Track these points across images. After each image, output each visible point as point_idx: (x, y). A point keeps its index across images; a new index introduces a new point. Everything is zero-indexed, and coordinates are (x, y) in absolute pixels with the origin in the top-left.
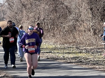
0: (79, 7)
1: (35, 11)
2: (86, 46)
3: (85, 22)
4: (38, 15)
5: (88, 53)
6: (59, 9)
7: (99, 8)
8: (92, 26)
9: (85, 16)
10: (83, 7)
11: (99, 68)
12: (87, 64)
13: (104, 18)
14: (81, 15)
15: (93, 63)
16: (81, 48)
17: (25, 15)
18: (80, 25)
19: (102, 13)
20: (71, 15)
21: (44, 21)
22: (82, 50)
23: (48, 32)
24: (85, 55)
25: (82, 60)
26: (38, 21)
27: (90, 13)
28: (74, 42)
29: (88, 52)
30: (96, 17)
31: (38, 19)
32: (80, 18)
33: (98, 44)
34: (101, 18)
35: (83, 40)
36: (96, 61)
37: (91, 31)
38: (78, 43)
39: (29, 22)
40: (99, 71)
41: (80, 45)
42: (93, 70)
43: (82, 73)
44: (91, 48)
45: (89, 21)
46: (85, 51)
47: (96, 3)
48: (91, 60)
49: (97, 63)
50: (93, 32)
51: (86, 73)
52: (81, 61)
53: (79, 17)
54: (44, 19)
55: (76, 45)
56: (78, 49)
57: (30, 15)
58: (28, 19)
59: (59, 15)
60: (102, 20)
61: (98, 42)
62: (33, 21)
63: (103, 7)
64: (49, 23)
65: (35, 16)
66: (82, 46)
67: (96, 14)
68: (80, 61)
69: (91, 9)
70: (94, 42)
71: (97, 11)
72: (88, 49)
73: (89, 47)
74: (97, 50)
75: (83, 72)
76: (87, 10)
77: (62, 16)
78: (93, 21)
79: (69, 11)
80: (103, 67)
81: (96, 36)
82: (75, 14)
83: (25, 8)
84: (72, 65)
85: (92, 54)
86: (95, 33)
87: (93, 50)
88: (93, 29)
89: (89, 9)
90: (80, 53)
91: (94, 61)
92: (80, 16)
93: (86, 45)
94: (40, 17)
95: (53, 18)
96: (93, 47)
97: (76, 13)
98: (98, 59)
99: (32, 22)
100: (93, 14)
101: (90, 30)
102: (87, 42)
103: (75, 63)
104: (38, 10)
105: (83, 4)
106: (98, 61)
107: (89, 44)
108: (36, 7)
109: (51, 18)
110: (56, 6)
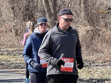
2: (8, 47)
3: (6, 22)
7: (21, 7)
8: (13, 26)
9: (6, 16)
10: (4, 6)
11: (22, 71)
12: (9, 66)
16: (2, 50)
18: (2, 25)
19: (24, 12)
22: (4, 52)
24: (7, 57)
25: (4, 62)
27: (12, 12)
29: (10, 54)
30: (18, 17)
33: (20, 45)
34: (23, 18)
35: (4, 42)
36: (18, 64)
37: (13, 31)
40: (21, 74)
42: (16, 73)
43: (3, 77)
44: (13, 50)
45: (11, 21)
46: (7, 53)
47: (18, 2)
48: (13, 63)
49: (19, 66)
50: (15, 33)
51: (8, 76)
52: (2, 64)
60: (24, 20)
63: (25, 6)
66: (3, 47)
67: (18, 13)
69: (13, 8)
70: (15, 43)
71: (19, 10)
73: (10, 49)
74: (19, 52)
75: (4, 75)
78: (15, 21)
81: (18, 37)
85: (14, 56)
86: (17, 34)
87: (15, 51)
88: (14, 29)
89: (11, 8)
91: (16, 63)
92: (1, 16)
96: (15, 49)
98: (20, 61)
100: (15, 14)
101: (11, 31)
102: (8, 43)
105: (4, 3)
106: (20, 63)
107: (10, 46)
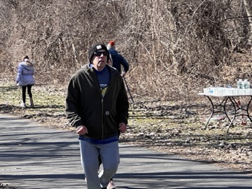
0: (144, 6)
1: (39, 16)
4: (48, 26)
5: (165, 117)
6: (98, 10)
13: (204, 31)
14: (149, 25)
15: (176, 142)
17: (16, 25)
20: (125, 26)
21: (61, 40)
23: (71, 65)
26: (46, 39)
28: (134, 89)
31: (48, 34)
32: (147, 33)
38: (142, 92)
39: (25, 42)
41: (147, 97)
53: (146, 31)
54: (61, 34)
55: (137, 97)
56: (141, 108)
57: (29, 26)
58: (22, 36)
59: (98, 26)
61: (191, 90)
62: (36, 40)
64: (73, 45)
65: (39, 27)
68: (147, 137)
72: (165, 106)
76: (163, 13)
77: (104, 27)
79: (121, 15)
80: (201, 149)
82: (136, 24)
83: (16, 8)
84: (128, 145)
90: (148, 117)
93: (162, 96)
94: (52, 30)
95: (82, 33)
97: (137, 20)
99: (34, 43)
103: (134, 140)
104: (47, 14)
108: (43, 6)
109: (78, 31)
110: (91, 3)
